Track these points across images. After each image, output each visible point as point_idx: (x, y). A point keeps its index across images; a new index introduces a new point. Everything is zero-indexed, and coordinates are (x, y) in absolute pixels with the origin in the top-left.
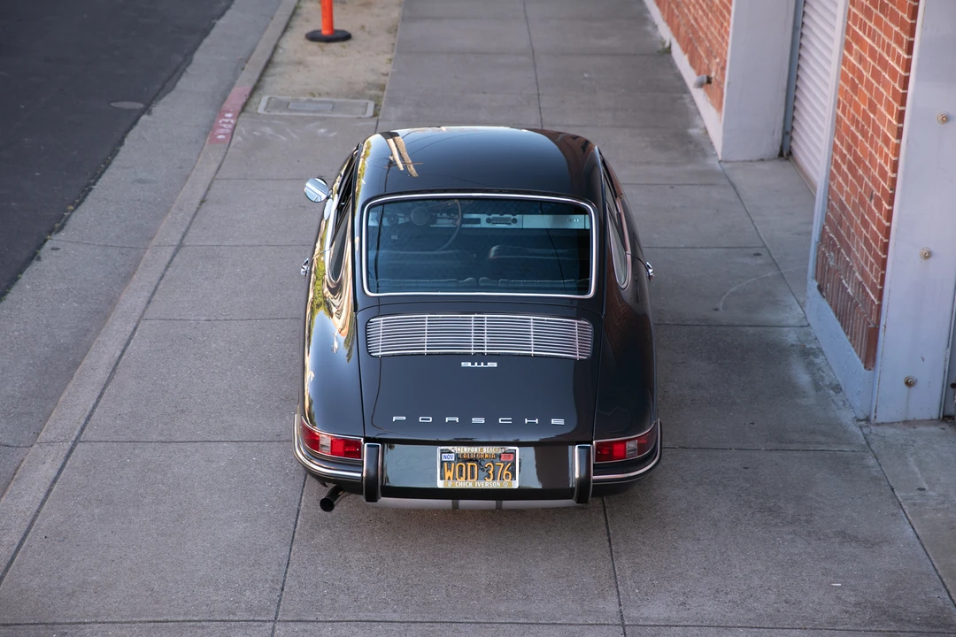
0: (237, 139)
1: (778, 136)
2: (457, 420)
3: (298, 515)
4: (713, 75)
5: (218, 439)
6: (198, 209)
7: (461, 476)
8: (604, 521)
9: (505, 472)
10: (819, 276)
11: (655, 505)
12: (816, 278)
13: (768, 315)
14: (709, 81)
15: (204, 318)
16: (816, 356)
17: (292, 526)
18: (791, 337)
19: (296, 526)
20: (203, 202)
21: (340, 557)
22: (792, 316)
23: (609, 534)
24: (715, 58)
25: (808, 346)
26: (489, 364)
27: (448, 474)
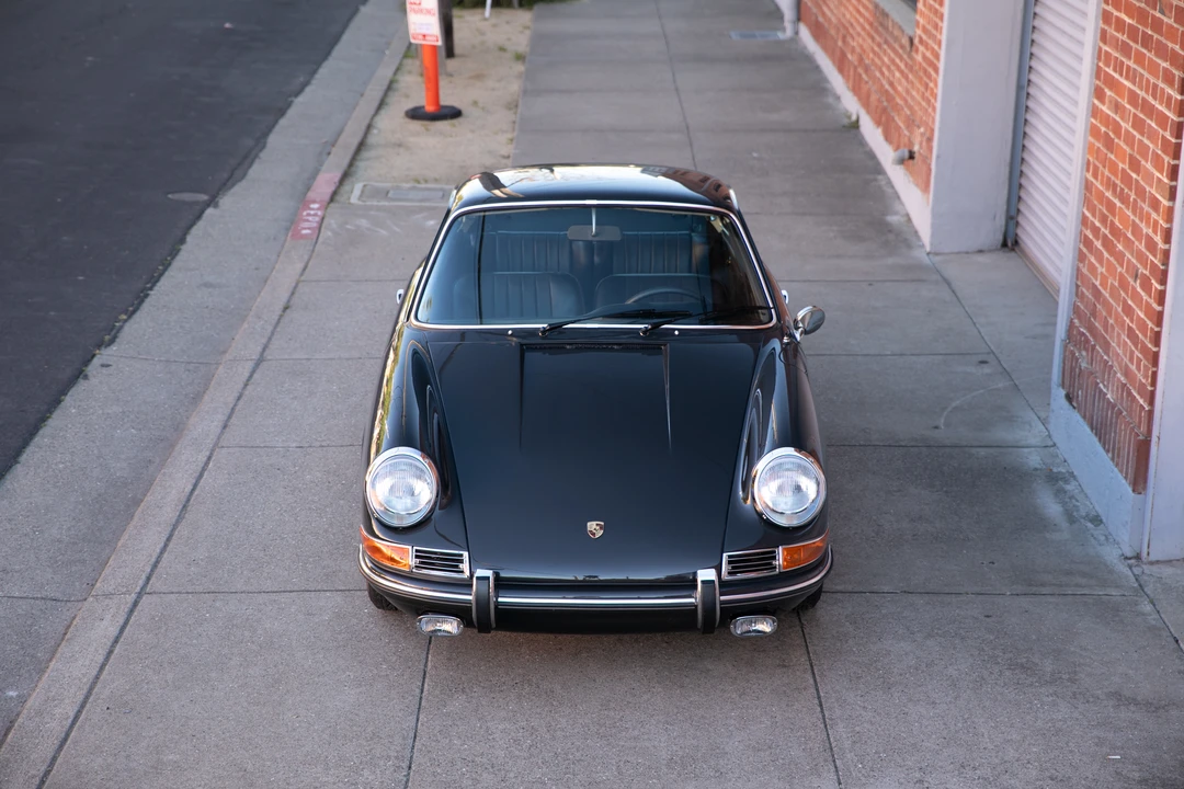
0: (326, 234)
1: (1001, 221)
3: (424, 678)
4: (916, 148)
5: (319, 588)
6: (281, 316)
10: (1067, 382)
11: (875, 661)
12: (1063, 386)
13: (1001, 434)
14: (912, 156)
15: (294, 445)
16: (1067, 482)
17: (418, 691)
18: (1034, 460)
19: (422, 692)
20: (286, 308)
21: (481, 727)
22: (1032, 434)
23: (819, 698)
24: (919, 127)
25: (1055, 470)
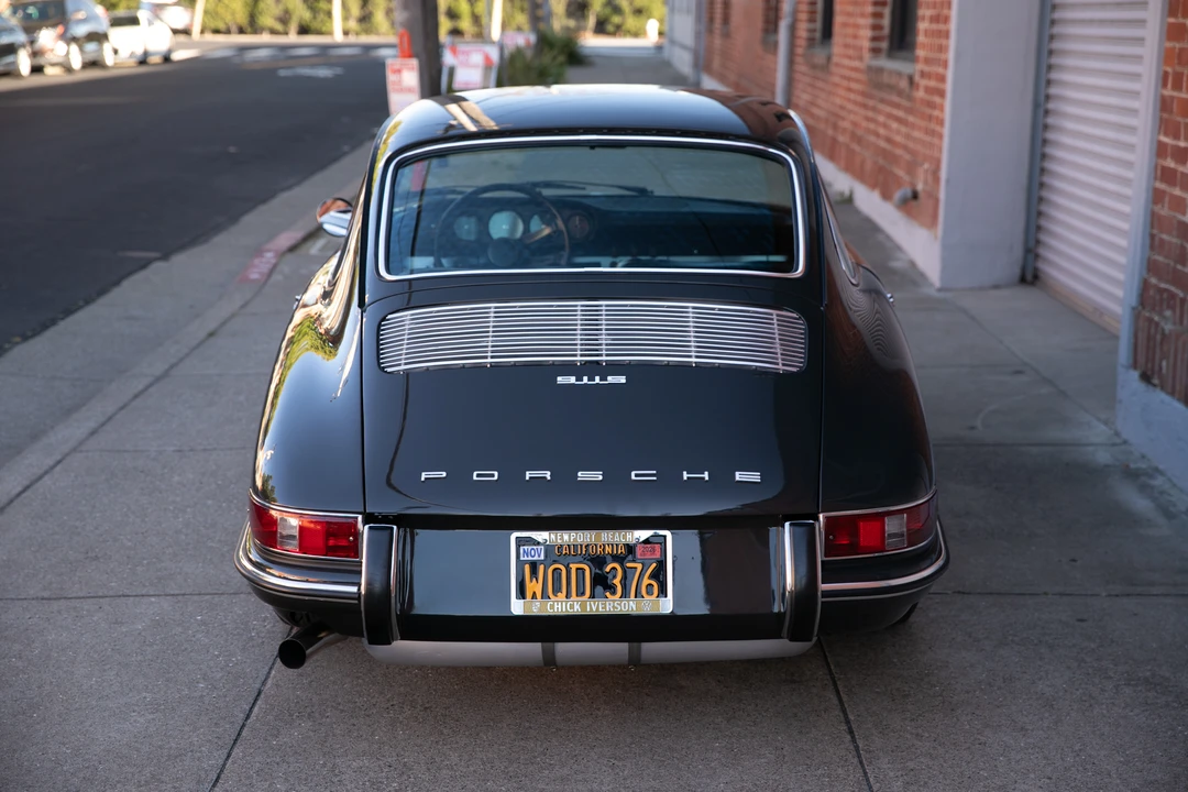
0: (277, 277)
1: (1018, 252)
2: (548, 475)
3: (256, 700)
4: (920, 187)
5: (144, 592)
6: (202, 343)
7: (557, 590)
8: (836, 701)
9: (646, 581)
10: (1142, 359)
11: (928, 675)
12: (1135, 365)
13: (1054, 433)
14: (915, 196)
15: (172, 448)
16: (1151, 477)
17: (242, 716)
18: (1103, 457)
19: (248, 717)
20: (211, 335)
21: (324, 765)
22: (1096, 432)
23: (848, 722)
24: (922, 165)
25: (1132, 466)
26: (610, 379)
27: (533, 586)
